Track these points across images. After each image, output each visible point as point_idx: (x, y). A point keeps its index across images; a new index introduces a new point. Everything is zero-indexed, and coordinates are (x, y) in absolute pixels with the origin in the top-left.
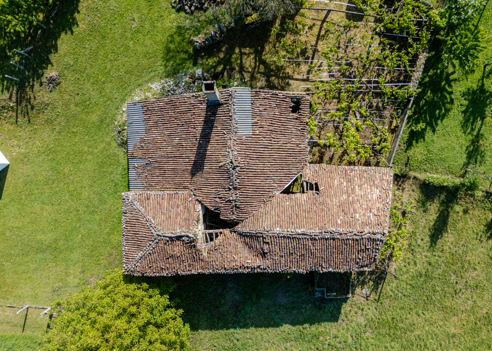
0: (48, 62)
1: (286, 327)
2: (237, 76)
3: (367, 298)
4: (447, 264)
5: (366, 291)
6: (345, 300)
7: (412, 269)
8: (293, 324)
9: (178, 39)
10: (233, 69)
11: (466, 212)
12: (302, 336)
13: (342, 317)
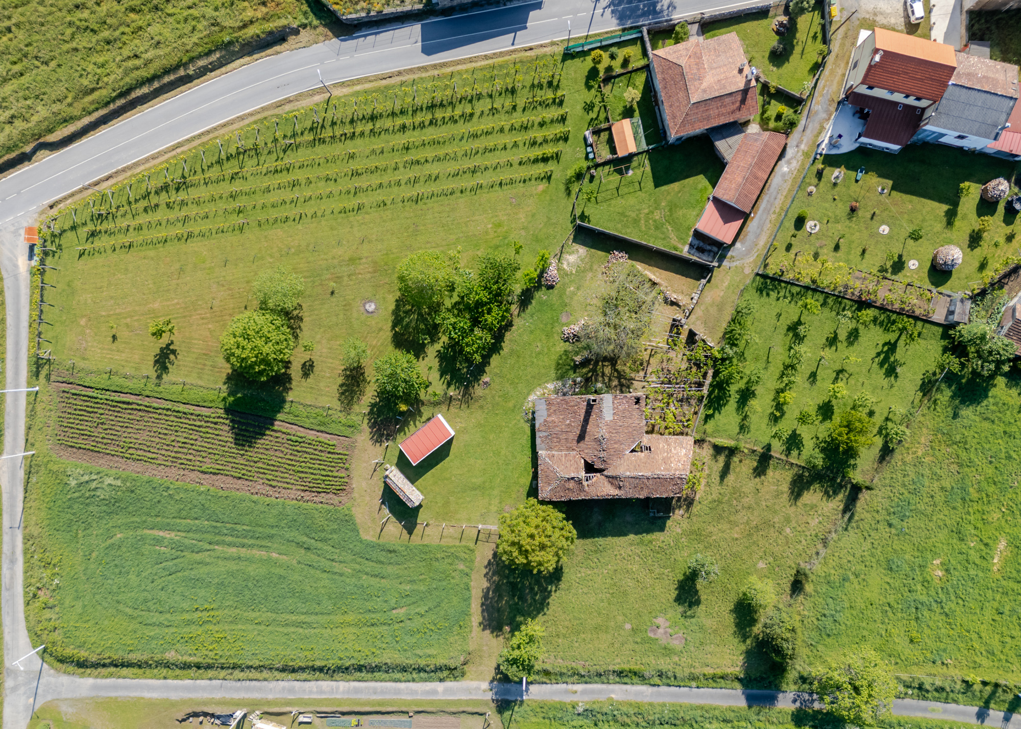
0: (484, 372)
1: (632, 536)
2: (600, 379)
3: (682, 516)
4: (731, 494)
5: (682, 512)
6: (669, 517)
7: (710, 498)
8: (636, 534)
9: (564, 357)
10: (598, 375)
11: (741, 461)
12: (642, 542)
13: (667, 529)
